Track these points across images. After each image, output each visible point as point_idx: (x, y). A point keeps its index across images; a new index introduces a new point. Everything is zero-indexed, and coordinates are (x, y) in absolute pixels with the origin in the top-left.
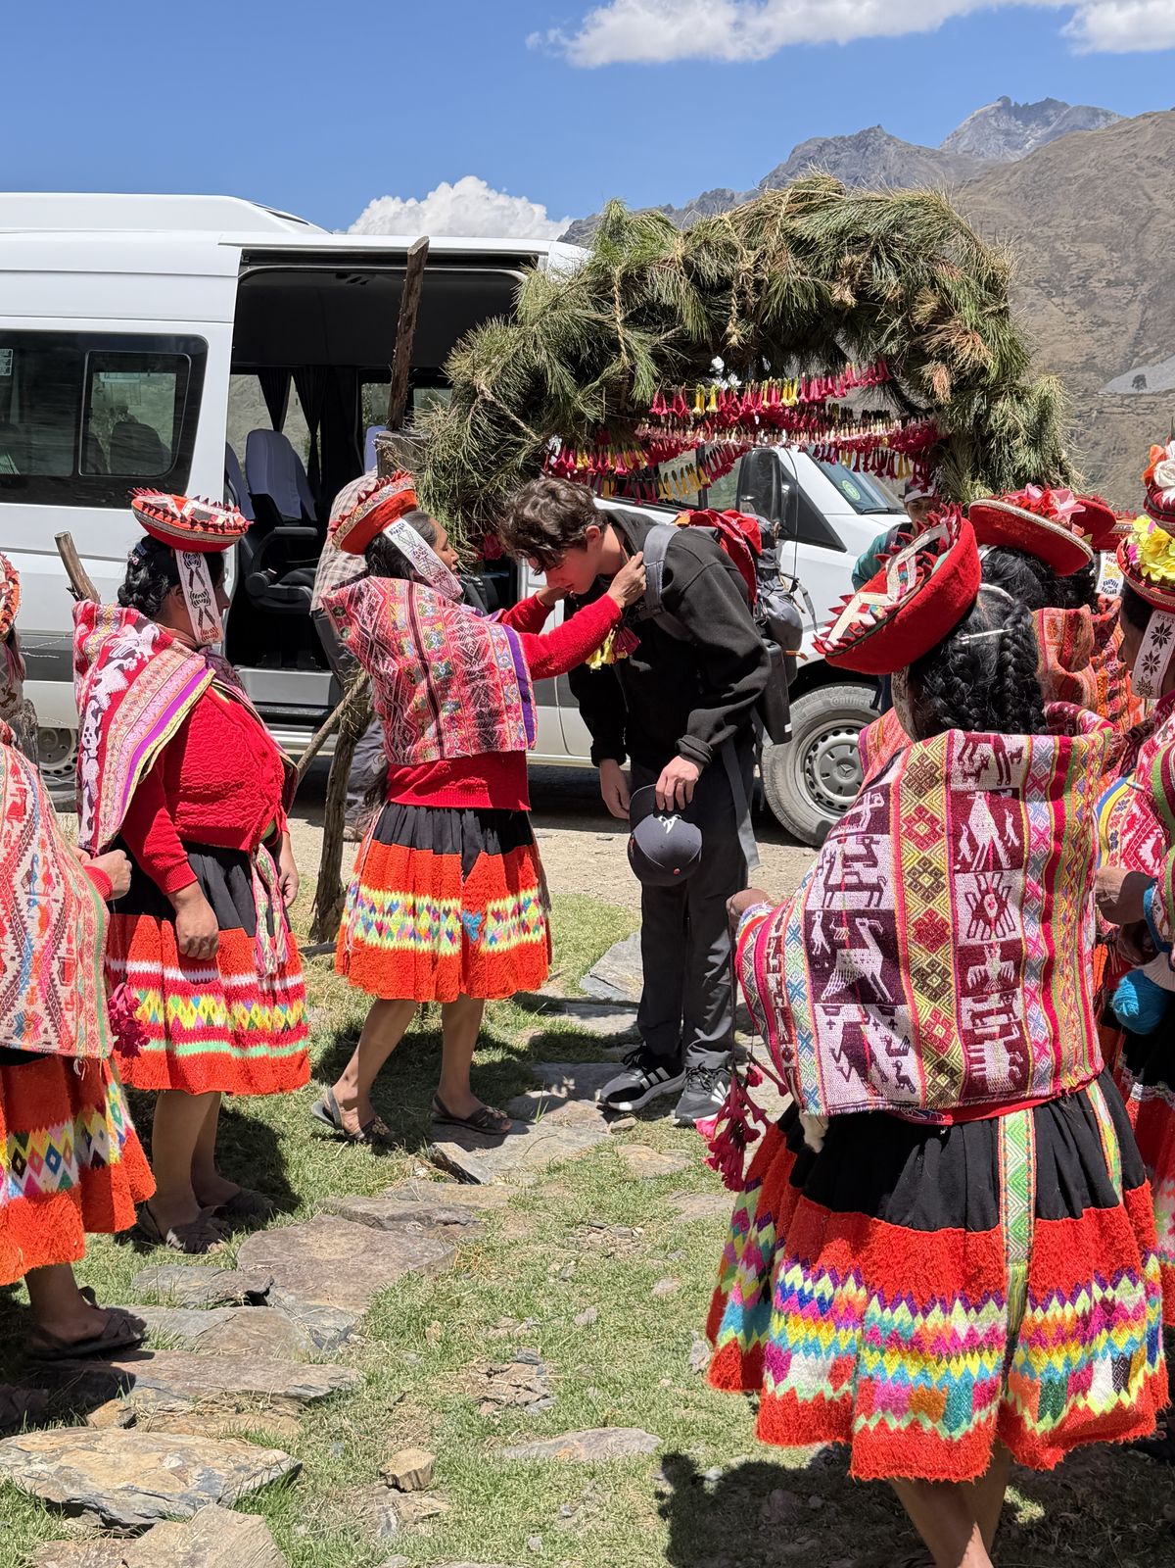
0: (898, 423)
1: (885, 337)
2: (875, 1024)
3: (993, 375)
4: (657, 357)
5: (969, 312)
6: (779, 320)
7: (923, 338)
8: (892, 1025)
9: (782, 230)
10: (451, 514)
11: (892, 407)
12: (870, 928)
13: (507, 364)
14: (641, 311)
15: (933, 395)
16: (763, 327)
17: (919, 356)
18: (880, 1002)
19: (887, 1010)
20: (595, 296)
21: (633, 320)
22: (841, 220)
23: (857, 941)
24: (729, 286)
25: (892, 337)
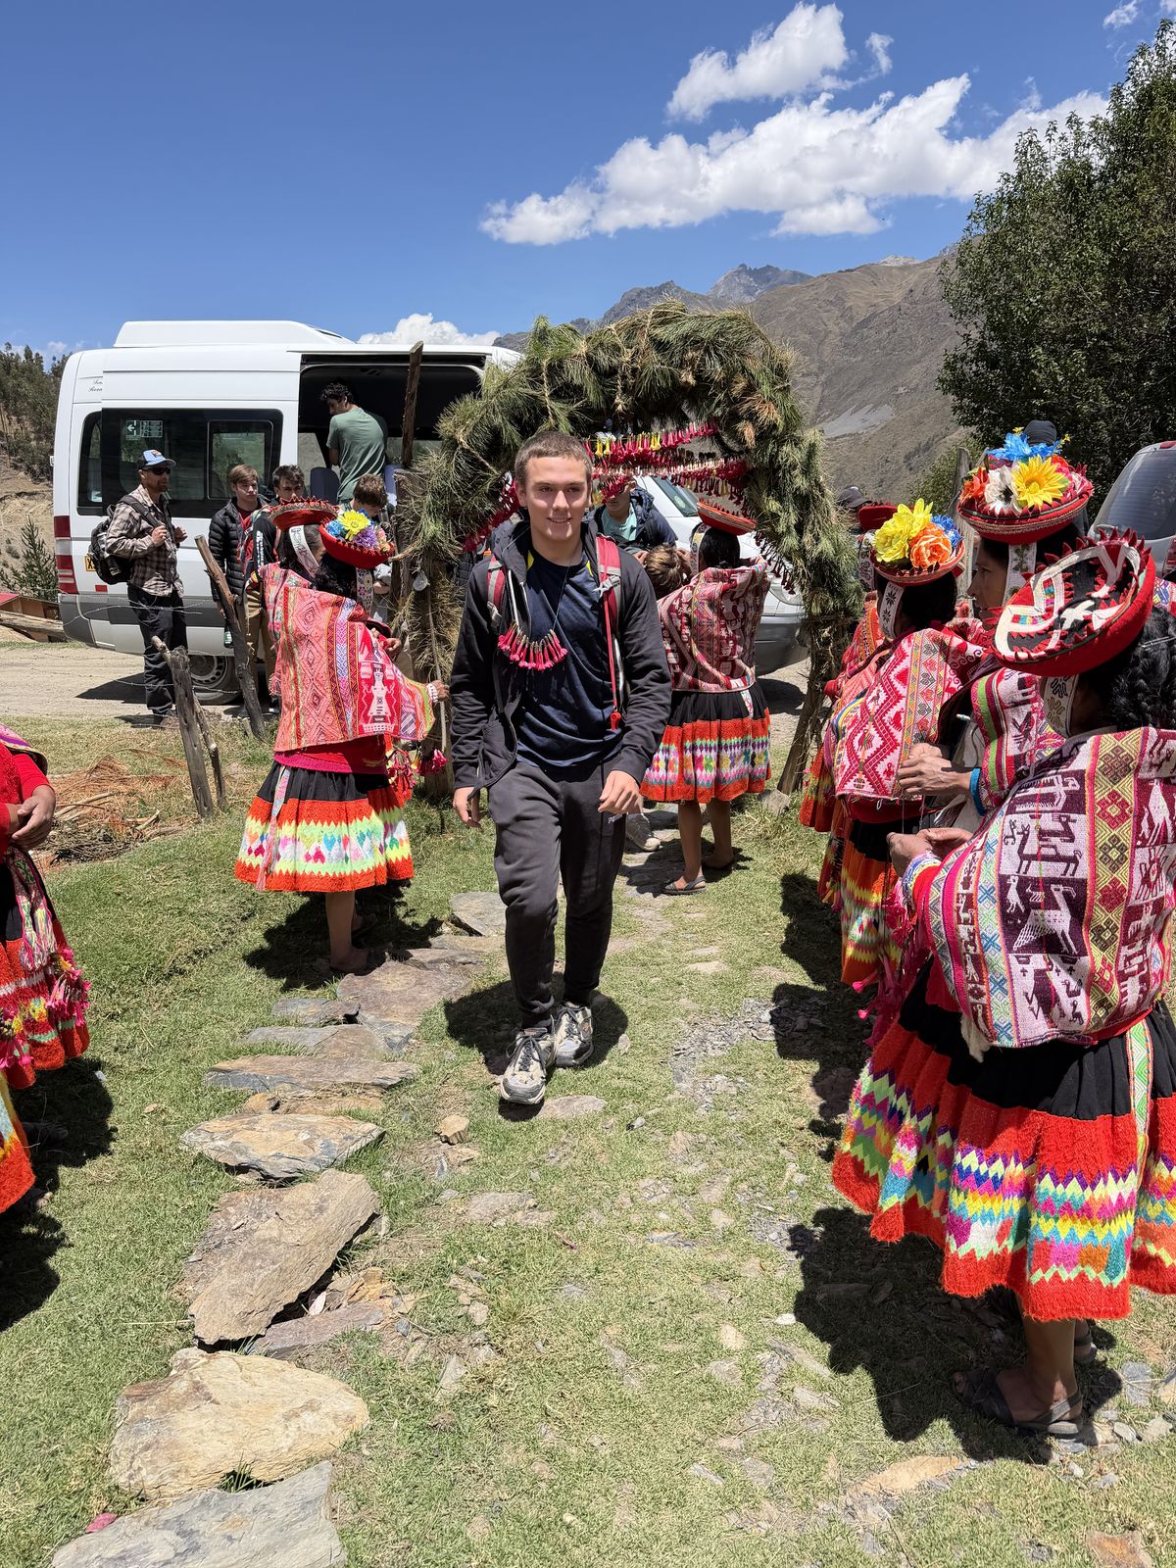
0: (723, 460)
1: (714, 405)
2: (1058, 971)
3: (781, 429)
4: (572, 419)
5: (766, 388)
6: (647, 395)
7: (738, 405)
8: (1070, 971)
9: (649, 336)
10: (445, 522)
11: (716, 450)
12: (1064, 893)
13: (476, 425)
14: (561, 389)
15: (745, 441)
16: (638, 399)
17: (735, 417)
18: (1065, 953)
19: (1069, 961)
20: (531, 379)
21: (556, 395)
22: (686, 328)
23: (1050, 903)
24: (616, 372)
25: (718, 405)
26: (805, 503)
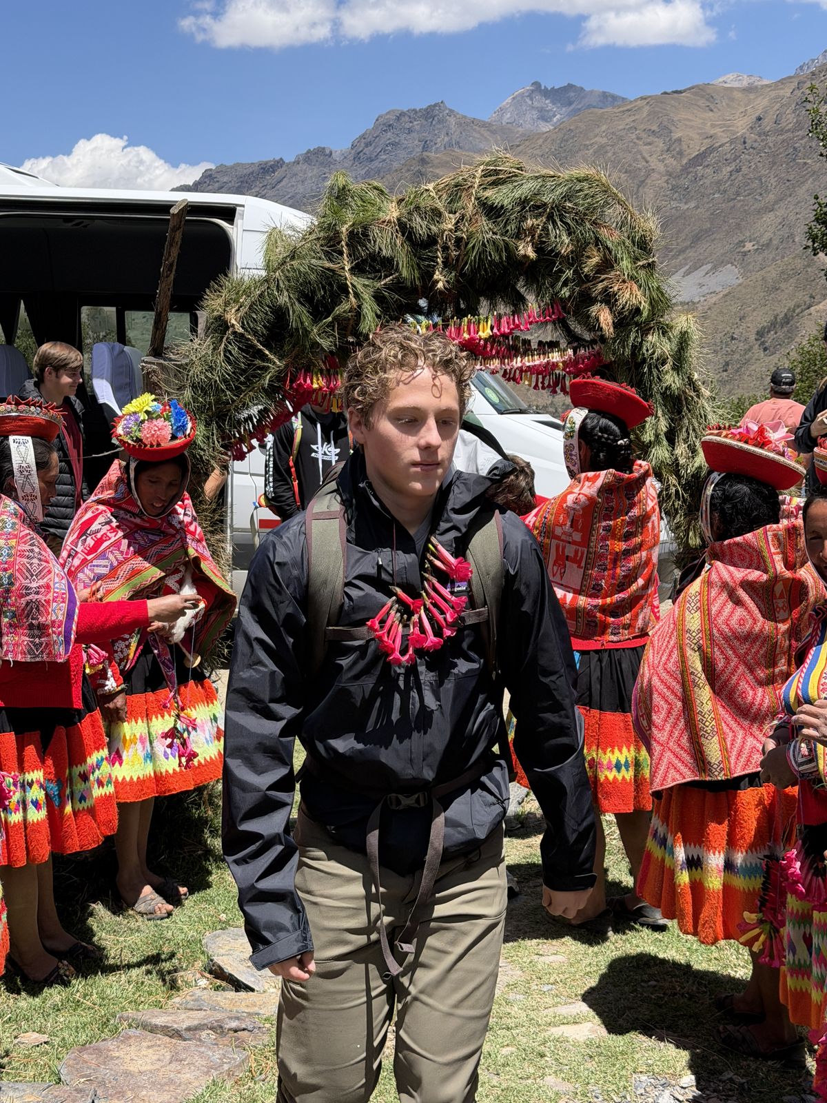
1: (560, 284)
4: (378, 298)
7: (590, 285)
10: (207, 424)
11: (561, 338)
14: (365, 261)
16: (462, 275)
17: (587, 300)
20: (325, 248)
21: (358, 270)
24: (436, 242)
25: (565, 284)
26: (677, 404)
